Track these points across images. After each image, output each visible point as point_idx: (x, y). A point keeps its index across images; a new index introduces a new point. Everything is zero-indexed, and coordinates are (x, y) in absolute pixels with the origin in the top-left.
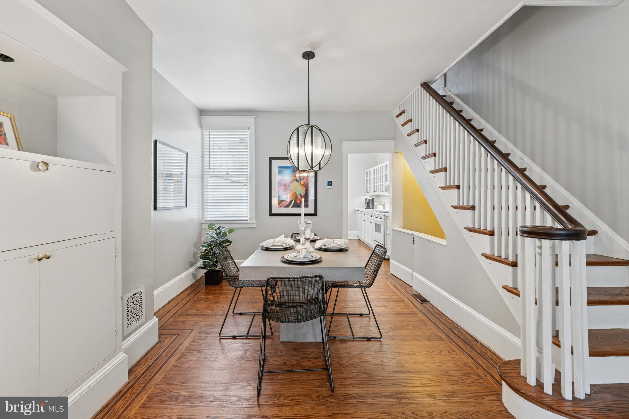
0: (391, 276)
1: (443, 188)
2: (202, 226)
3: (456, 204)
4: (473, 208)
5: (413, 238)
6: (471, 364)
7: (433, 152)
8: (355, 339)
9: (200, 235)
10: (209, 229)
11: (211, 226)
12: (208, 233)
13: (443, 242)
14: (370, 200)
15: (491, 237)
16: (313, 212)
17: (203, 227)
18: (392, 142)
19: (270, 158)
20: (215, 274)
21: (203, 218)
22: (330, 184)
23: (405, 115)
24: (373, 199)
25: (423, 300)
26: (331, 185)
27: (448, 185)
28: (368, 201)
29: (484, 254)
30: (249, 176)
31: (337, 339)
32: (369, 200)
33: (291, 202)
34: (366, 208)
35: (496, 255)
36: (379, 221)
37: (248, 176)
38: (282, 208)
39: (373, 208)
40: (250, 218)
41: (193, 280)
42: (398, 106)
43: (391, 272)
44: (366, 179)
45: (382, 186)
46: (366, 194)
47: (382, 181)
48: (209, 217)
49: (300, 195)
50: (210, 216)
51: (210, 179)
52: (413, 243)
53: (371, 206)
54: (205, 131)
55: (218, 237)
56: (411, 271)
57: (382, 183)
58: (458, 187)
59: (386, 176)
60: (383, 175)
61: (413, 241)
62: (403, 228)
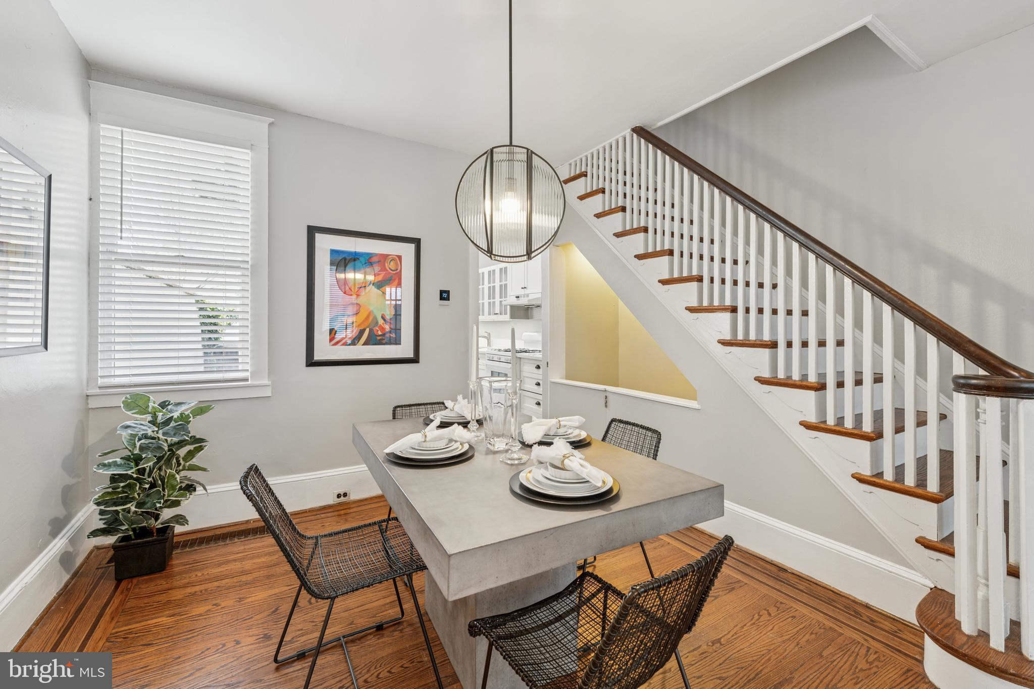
1: (693, 310)
2: (88, 404)
3: (726, 337)
4: (771, 345)
5: (606, 397)
7: (666, 248)
9: (82, 430)
10: (129, 413)
11: (136, 403)
12: (128, 423)
13: (689, 403)
15: (817, 392)
16: (410, 355)
17: (90, 406)
19: (309, 227)
20: (153, 541)
21: (91, 378)
22: (444, 295)
23: (586, 181)
26: (448, 299)
27: (705, 304)
29: (803, 423)
30: (251, 265)
33: (361, 332)
35: (831, 422)
36: (501, 366)
37: (249, 266)
38: (338, 347)
40: (252, 373)
41: (64, 572)
47: (491, 296)
48: (115, 376)
49: (383, 318)
50: (118, 372)
51: (117, 267)
52: (606, 406)
54: (102, 125)
55: (164, 434)
58: (732, 309)
59: (504, 289)
60: (494, 287)
61: (606, 403)
62: (567, 378)
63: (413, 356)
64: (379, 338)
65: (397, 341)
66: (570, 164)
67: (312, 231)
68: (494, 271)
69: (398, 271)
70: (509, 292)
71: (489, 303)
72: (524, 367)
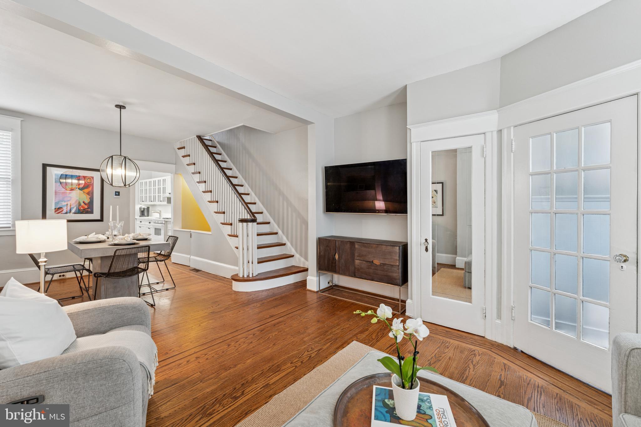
0: (173, 264)
1: (210, 202)
3: (216, 211)
4: (224, 213)
5: (191, 234)
6: (221, 284)
7: (204, 180)
8: (158, 292)
13: (210, 233)
14: (146, 208)
15: (231, 226)
16: (99, 218)
18: (174, 166)
19: (43, 164)
22: (117, 193)
23: (185, 150)
24: (148, 208)
25: (197, 271)
26: (119, 195)
27: (212, 200)
28: (142, 210)
29: (228, 235)
30: (12, 180)
31: (146, 294)
32: (144, 209)
33: (72, 209)
34: (140, 216)
36: (159, 226)
37: (10, 180)
39: (148, 215)
40: (12, 225)
42: (179, 142)
43: (172, 262)
44: (140, 189)
45: (159, 197)
46: (140, 203)
47: (159, 192)
49: (84, 202)
52: (191, 237)
53: (146, 214)
56: (189, 256)
57: (159, 194)
58: (217, 202)
59: (164, 189)
60: (160, 188)
61: (191, 236)
62: (182, 229)
63: (100, 219)
64: (81, 211)
65: (92, 212)
66: (180, 142)
67: (45, 166)
68: (160, 180)
69: (92, 183)
70: (166, 191)
71: (158, 196)
72: (169, 225)
